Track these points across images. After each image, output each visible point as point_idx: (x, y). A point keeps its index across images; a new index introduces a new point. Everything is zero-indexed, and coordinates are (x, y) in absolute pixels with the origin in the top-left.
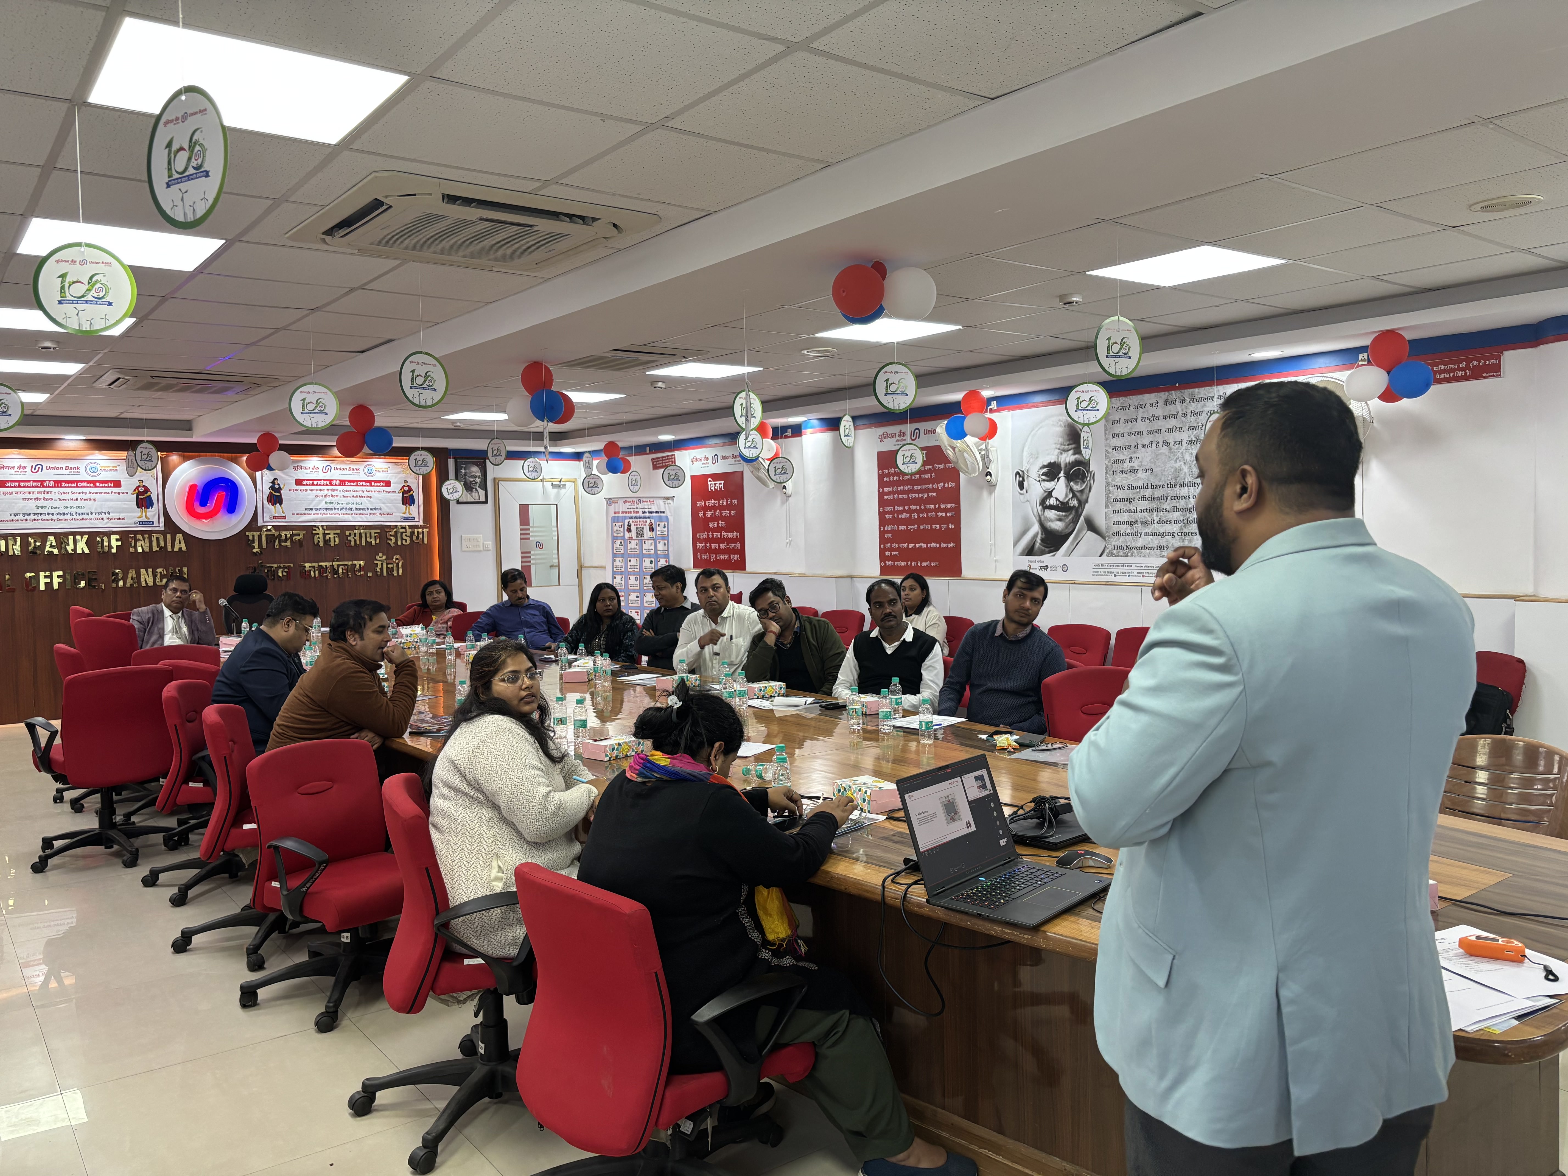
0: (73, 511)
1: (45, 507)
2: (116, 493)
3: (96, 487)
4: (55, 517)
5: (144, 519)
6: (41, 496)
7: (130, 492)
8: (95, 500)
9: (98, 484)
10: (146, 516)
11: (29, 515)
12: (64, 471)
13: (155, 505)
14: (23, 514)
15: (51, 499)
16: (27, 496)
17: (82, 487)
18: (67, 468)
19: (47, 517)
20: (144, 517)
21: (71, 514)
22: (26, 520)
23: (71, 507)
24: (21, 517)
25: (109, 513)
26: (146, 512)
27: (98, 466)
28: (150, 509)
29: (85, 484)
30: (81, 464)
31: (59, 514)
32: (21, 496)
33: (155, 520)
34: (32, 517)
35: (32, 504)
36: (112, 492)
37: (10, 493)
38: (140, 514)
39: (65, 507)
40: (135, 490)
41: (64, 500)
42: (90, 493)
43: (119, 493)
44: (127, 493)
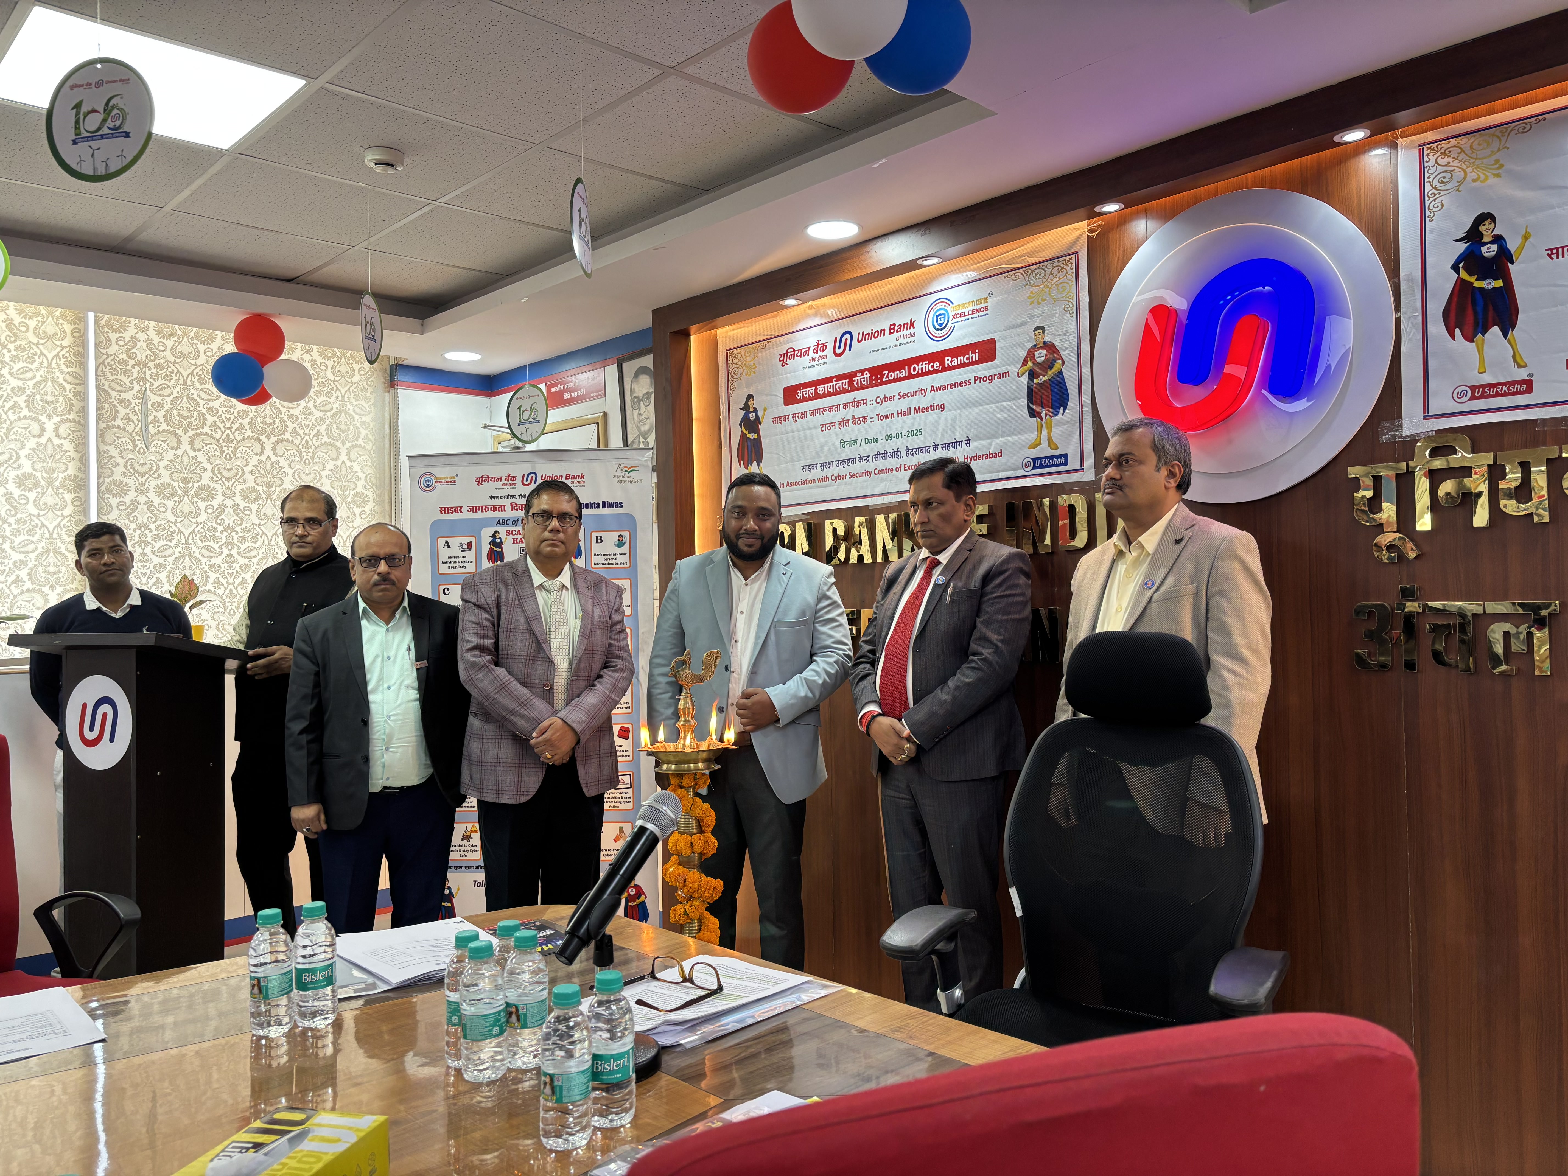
0: (900, 444)
1: (855, 441)
2: (984, 379)
3: (945, 369)
4: (871, 466)
5: (1044, 450)
6: (849, 414)
7: (1014, 369)
8: (942, 407)
9: (948, 361)
10: (1050, 439)
11: (830, 465)
12: (888, 339)
13: (1073, 403)
14: (822, 465)
15: (865, 419)
16: (828, 417)
17: (919, 375)
18: (893, 328)
19: (857, 467)
20: (1045, 444)
21: (896, 453)
22: (826, 479)
23: (898, 436)
24: (817, 473)
25: (968, 442)
26: (1049, 428)
27: (949, 309)
28: (1059, 417)
29: (923, 366)
30: (917, 312)
31: (878, 455)
32: (820, 419)
33: (1072, 450)
34: (836, 470)
35: (835, 436)
36: (976, 378)
37: (803, 415)
38: (1034, 435)
39: (889, 437)
40: (1025, 363)
41: (887, 417)
42: (933, 389)
43: (991, 379)
44: (1006, 374)
